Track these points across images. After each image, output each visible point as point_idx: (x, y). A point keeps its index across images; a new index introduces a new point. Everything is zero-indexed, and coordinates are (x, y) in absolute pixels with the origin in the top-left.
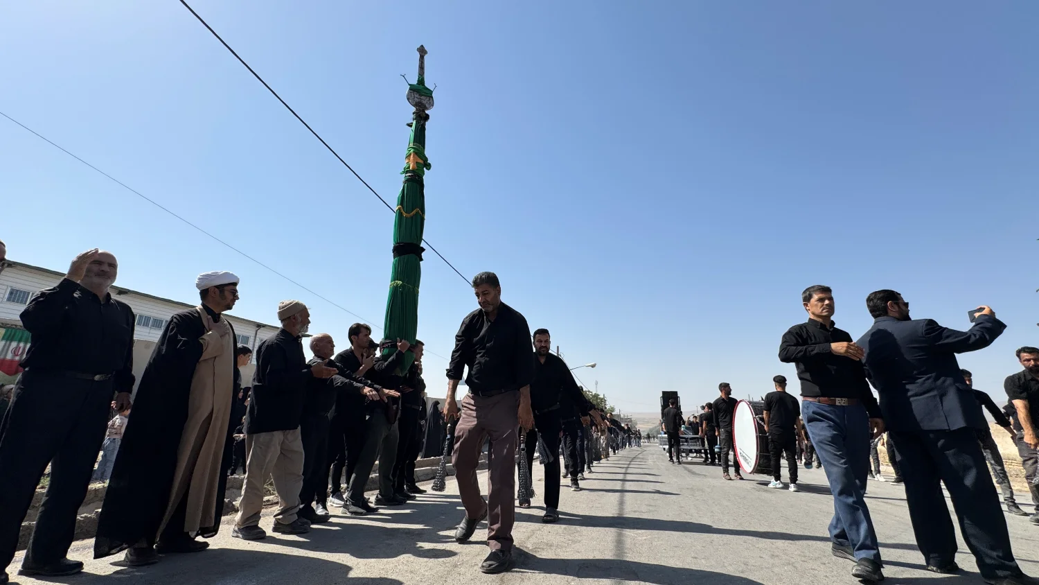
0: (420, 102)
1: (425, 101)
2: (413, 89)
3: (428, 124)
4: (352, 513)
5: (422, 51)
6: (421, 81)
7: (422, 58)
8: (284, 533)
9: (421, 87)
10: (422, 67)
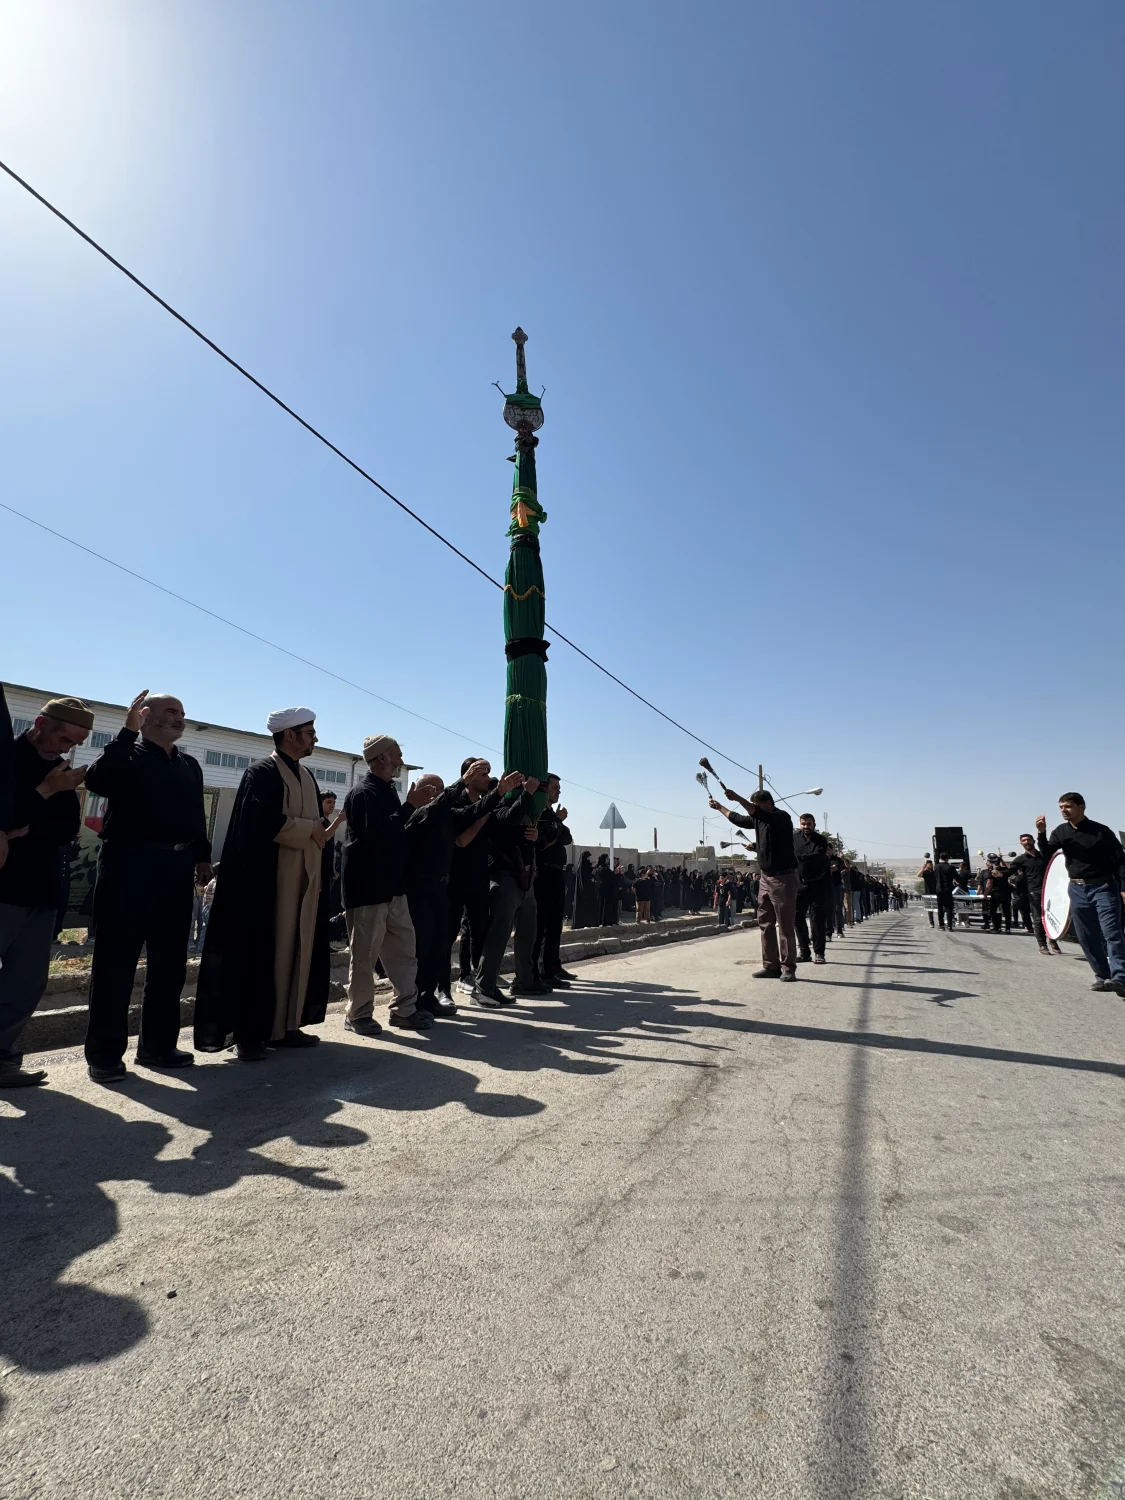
0: (524, 421)
1: (530, 416)
2: (511, 401)
3: (538, 453)
4: (482, 1004)
5: (520, 337)
6: (522, 387)
7: (520, 348)
8: (402, 1027)
9: (523, 396)
10: (521, 365)
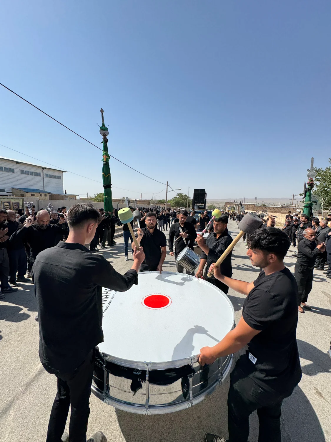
1: (106, 132)
2: (101, 128)
5: (102, 111)
6: (103, 125)
7: (102, 114)
10: (103, 119)
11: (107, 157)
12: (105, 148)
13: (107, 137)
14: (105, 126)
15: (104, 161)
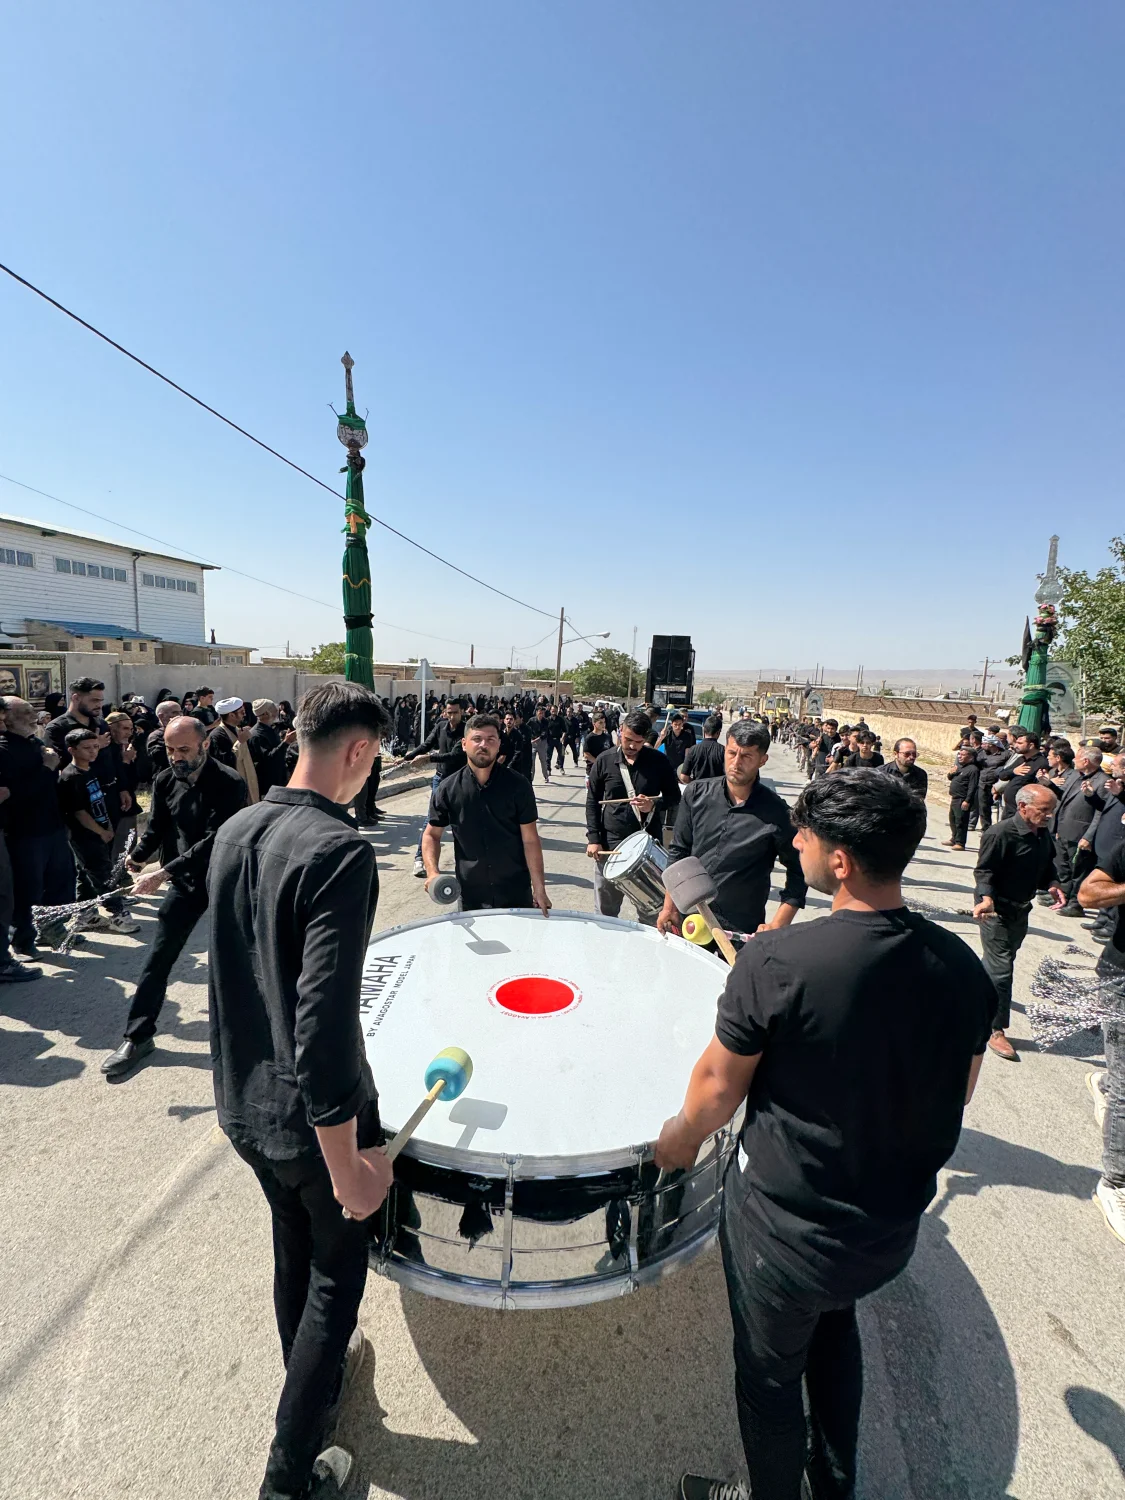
0: (352, 440)
1: (357, 435)
2: (343, 421)
3: (365, 474)
5: (347, 361)
6: (351, 409)
7: (348, 371)
9: (351, 417)
10: (349, 388)
11: (361, 521)
12: (356, 490)
13: (363, 453)
14: (357, 413)
15: (348, 535)
